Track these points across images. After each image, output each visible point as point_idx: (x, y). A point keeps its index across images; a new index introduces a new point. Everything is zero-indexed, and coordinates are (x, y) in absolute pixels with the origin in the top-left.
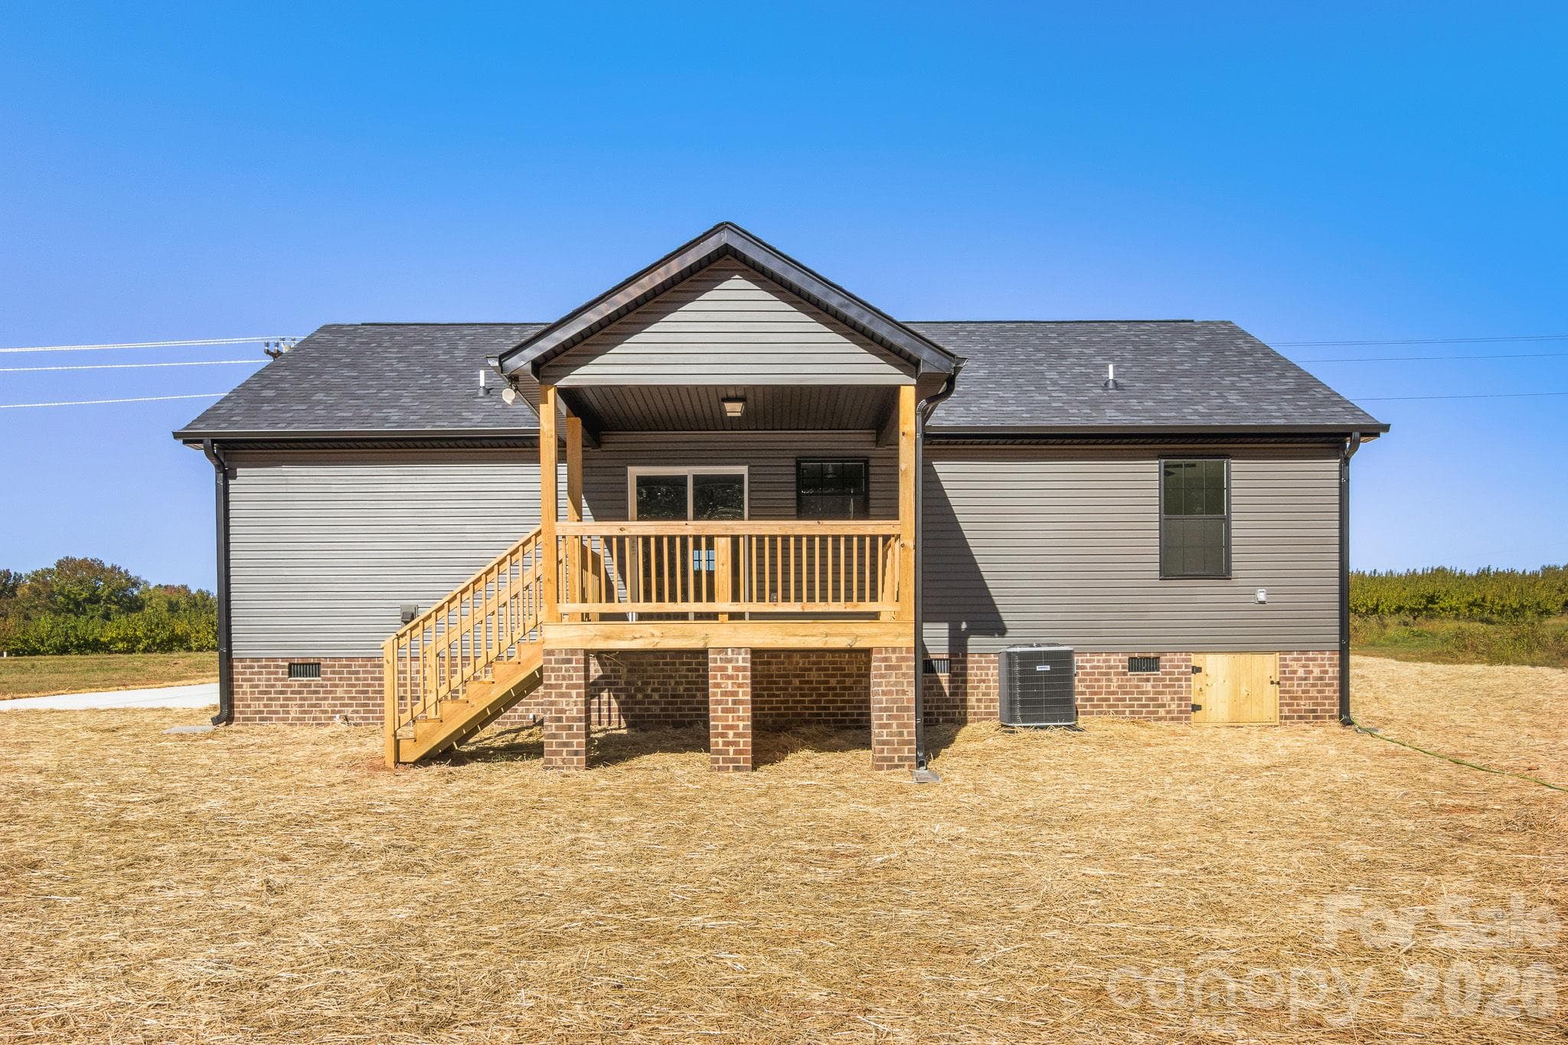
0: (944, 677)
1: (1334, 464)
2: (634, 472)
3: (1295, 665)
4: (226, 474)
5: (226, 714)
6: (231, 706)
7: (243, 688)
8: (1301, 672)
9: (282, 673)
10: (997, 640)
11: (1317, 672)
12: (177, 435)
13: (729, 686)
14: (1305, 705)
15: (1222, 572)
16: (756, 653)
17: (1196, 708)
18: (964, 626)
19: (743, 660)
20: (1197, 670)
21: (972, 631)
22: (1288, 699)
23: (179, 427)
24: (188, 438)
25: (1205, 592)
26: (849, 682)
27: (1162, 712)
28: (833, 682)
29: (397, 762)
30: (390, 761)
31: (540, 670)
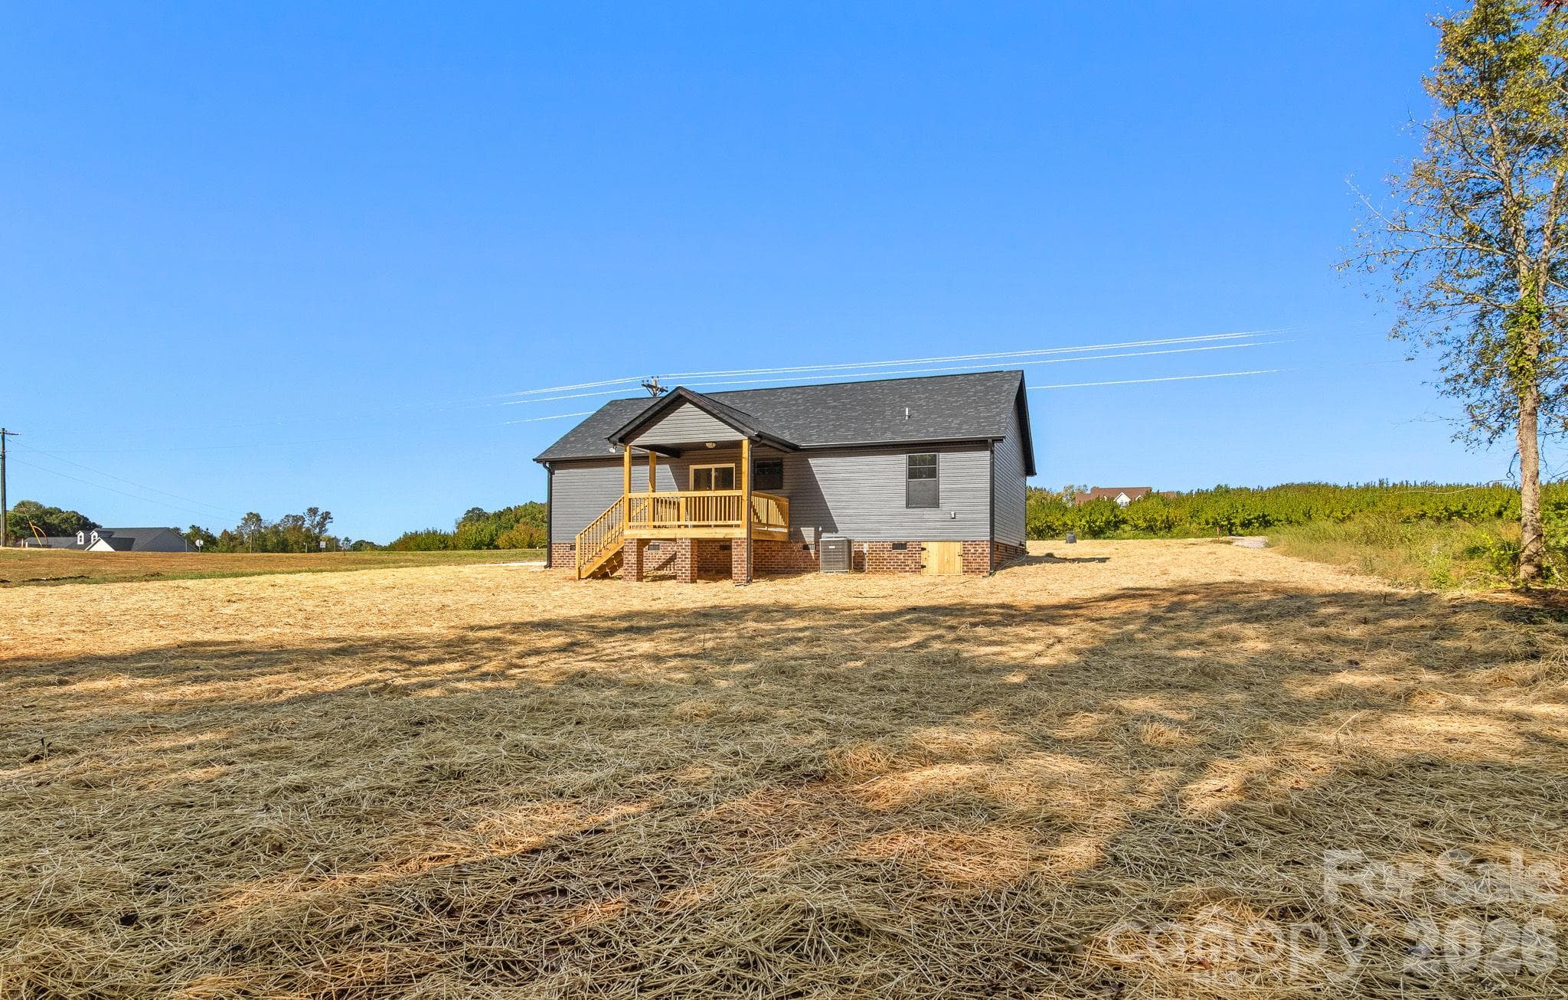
0: (812, 552)
1: (988, 453)
2: (693, 467)
3: (970, 547)
4: (551, 473)
5: (549, 565)
6: (551, 562)
7: (555, 555)
8: (972, 551)
9: (568, 549)
10: (834, 535)
11: (980, 550)
12: (534, 460)
13: (683, 552)
14: (974, 566)
15: (935, 504)
16: (692, 540)
17: (923, 567)
18: (820, 529)
19: (688, 542)
20: (923, 549)
21: (822, 531)
22: (966, 563)
23: (535, 457)
24: (537, 460)
25: (929, 513)
26: (774, 553)
27: (907, 568)
28: (767, 554)
29: (580, 578)
30: (577, 578)
31: (622, 548)
